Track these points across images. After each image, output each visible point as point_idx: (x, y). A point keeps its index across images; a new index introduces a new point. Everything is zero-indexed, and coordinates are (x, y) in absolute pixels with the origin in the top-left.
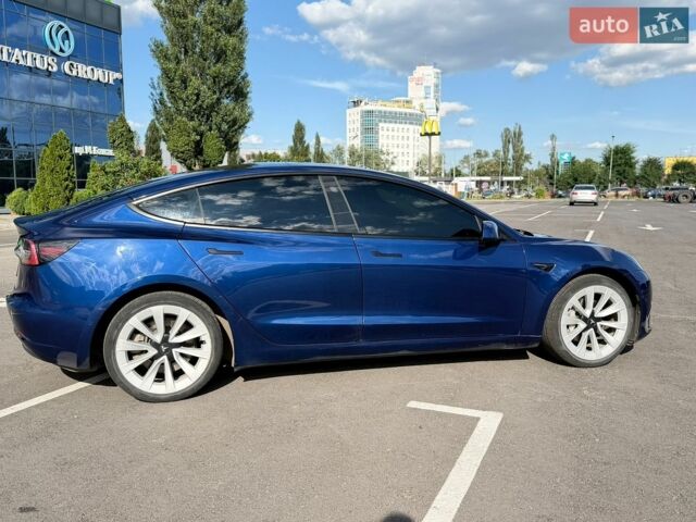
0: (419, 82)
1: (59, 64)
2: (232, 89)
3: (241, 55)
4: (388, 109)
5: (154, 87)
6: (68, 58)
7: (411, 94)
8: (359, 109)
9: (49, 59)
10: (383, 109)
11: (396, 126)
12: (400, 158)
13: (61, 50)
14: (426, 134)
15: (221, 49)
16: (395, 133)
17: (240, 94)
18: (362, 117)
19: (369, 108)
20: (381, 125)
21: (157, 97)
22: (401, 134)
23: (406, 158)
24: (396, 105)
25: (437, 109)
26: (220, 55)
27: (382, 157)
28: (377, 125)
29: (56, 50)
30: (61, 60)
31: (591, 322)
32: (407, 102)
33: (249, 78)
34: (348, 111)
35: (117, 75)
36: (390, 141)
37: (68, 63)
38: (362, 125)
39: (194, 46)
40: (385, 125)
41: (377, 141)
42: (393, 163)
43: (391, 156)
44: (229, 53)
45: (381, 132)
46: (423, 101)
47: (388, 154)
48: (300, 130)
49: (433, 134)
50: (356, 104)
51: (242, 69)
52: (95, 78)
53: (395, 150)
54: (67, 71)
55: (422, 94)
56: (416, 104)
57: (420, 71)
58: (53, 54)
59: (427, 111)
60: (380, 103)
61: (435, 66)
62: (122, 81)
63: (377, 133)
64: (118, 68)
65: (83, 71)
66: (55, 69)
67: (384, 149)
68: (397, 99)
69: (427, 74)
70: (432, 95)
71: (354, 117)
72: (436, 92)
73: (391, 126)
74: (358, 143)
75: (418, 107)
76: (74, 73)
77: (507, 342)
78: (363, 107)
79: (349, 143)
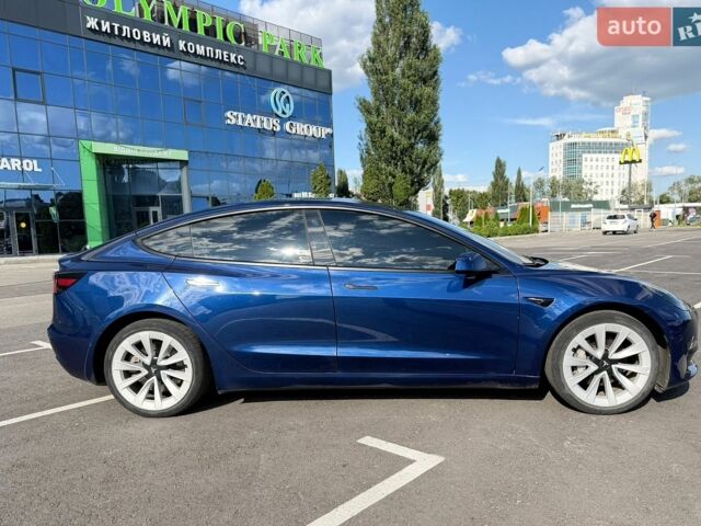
0: (626, 112)
1: (281, 124)
2: (425, 134)
3: (434, 102)
4: (591, 140)
5: (361, 139)
6: (289, 119)
7: (617, 124)
8: (562, 142)
9: (274, 121)
10: (587, 140)
11: (600, 156)
12: (604, 187)
13: (284, 113)
14: (626, 162)
15: (417, 99)
16: (600, 164)
17: (432, 138)
18: (565, 149)
19: (572, 140)
20: (584, 156)
21: (363, 147)
22: (605, 164)
23: (610, 187)
24: (601, 135)
25: (646, 137)
26: (416, 104)
27: (584, 186)
28: (580, 156)
29: (280, 113)
30: (283, 121)
31: (604, 364)
32: (613, 132)
33: (441, 123)
34: (551, 145)
35: (329, 130)
36: (594, 171)
37: (288, 123)
38: (565, 157)
39: (393, 99)
40: (588, 156)
41: (580, 171)
42: (596, 193)
43: (594, 185)
44: (424, 101)
45: (584, 163)
46: (630, 130)
47: (591, 184)
48: (500, 167)
49: (634, 162)
50: (559, 137)
51: (435, 115)
52: (311, 134)
53: (598, 180)
54: (288, 130)
55: (630, 123)
56: (622, 133)
57: (627, 101)
58: (277, 116)
59: (634, 140)
60: (584, 134)
61: (644, 94)
62: (332, 135)
63: (580, 164)
64: (329, 124)
65: (300, 128)
66: (278, 129)
67: (586, 179)
68: (604, 129)
69: (635, 103)
70: (641, 122)
71: (556, 150)
72: (645, 120)
73: (594, 156)
74: (559, 175)
75: (624, 136)
76: (294, 131)
77: (501, 381)
78: (566, 140)
79: (551, 175)
